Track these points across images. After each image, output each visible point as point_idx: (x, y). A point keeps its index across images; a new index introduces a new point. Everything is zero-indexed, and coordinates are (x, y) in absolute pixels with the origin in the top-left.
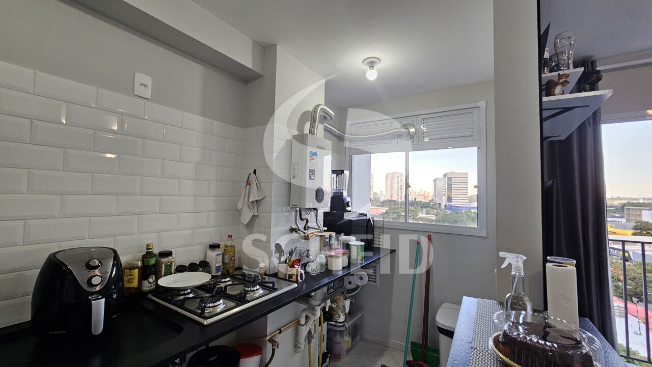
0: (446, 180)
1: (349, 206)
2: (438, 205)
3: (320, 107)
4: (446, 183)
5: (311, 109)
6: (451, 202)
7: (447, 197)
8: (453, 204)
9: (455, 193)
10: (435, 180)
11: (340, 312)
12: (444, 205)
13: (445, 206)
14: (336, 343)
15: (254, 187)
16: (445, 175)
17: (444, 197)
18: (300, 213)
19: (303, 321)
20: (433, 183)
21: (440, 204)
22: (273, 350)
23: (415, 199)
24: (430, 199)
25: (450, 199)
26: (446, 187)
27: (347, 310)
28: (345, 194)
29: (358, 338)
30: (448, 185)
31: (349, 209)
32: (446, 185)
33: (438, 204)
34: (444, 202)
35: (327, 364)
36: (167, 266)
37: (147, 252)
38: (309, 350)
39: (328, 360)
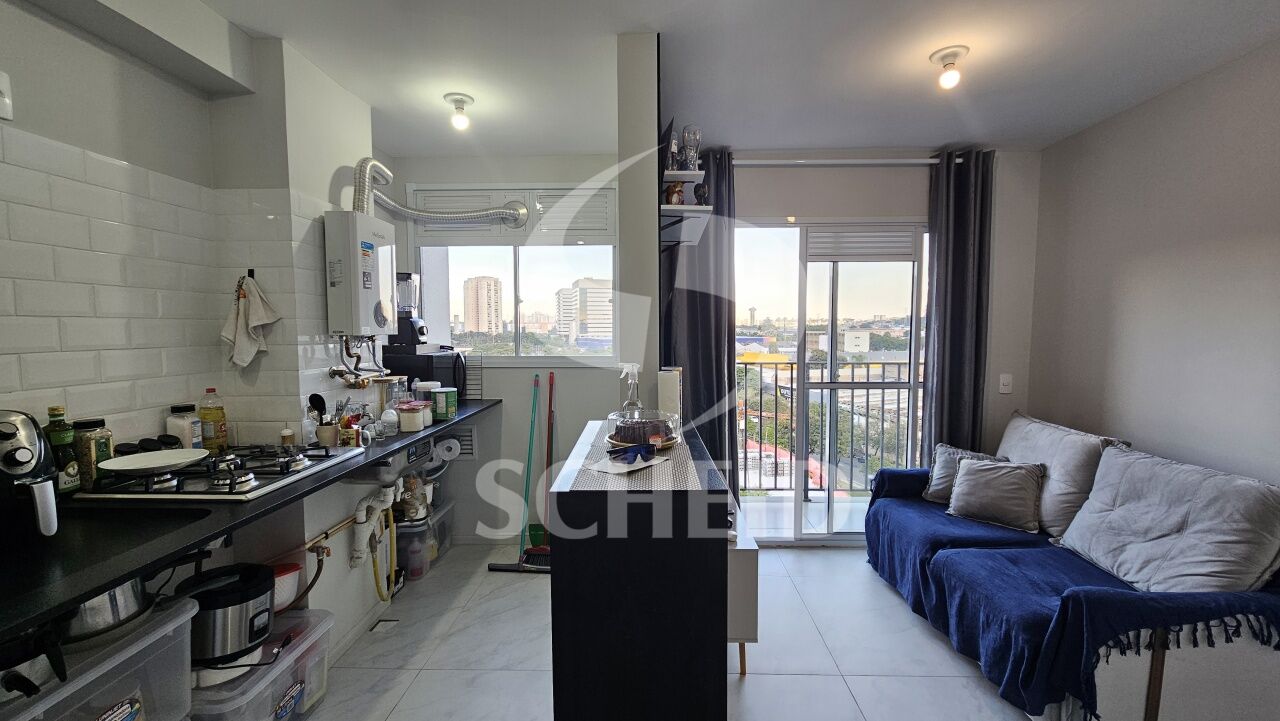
0: (578, 293)
1: (423, 334)
2: (565, 339)
3: (371, 164)
4: (578, 298)
5: (353, 164)
6: (587, 332)
7: (579, 322)
8: (589, 335)
9: (593, 317)
10: (558, 293)
11: (417, 504)
12: (575, 337)
13: (576, 340)
14: (414, 552)
15: (255, 301)
16: (576, 284)
17: (574, 323)
18: (347, 344)
19: (362, 516)
20: (555, 298)
21: (567, 336)
22: (320, 563)
23: (529, 329)
24: (550, 328)
25: (583, 327)
26: (578, 306)
27: (429, 500)
28: (415, 314)
29: (447, 543)
30: (581, 302)
31: (422, 339)
32: (578, 302)
33: (566, 336)
34: (574, 332)
35: (400, 586)
36: (99, 445)
37: (51, 422)
38: (374, 562)
39: (402, 579)
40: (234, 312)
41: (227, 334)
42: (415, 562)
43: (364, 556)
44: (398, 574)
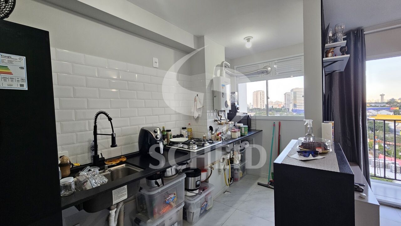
0: (293, 94)
1: (238, 109)
2: (287, 110)
3: (224, 63)
7: (293, 104)
8: (297, 108)
9: (298, 100)
10: (285, 94)
12: (292, 109)
14: (235, 173)
15: (198, 102)
16: (292, 90)
17: (291, 104)
18: (218, 113)
20: (284, 96)
22: (211, 171)
23: (272, 107)
24: (282, 106)
25: (295, 105)
26: (293, 98)
27: (240, 159)
28: (236, 104)
31: (238, 111)
34: (291, 107)
35: (232, 182)
36: (170, 135)
37: (163, 130)
38: (225, 174)
39: (232, 181)
40: (194, 106)
41: (192, 110)
42: (236, 176)
43: (222, 172)
44: (231, 179)
